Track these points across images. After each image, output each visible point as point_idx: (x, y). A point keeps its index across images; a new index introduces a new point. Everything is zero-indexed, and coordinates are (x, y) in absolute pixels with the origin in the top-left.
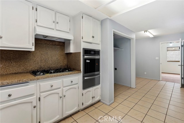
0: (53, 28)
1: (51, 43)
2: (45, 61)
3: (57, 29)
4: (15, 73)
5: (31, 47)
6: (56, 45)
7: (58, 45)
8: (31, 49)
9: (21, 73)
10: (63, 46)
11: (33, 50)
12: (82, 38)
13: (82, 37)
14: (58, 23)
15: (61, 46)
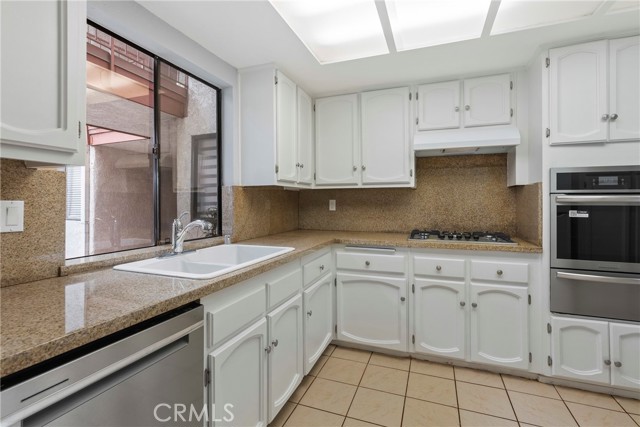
0: (457, 125)
1: (461, 163)
2: (446, 210)
3: (467, 124)
4: (389, 232)
5: (406, 180)
6: (477, 166)
7: (482, 166)
8: (408, 183)
9: (397, 232)
10: (501, 165)
11: (412, 185)
12: (544, 135)
13: (548, 130)
14: (468, 108)
15: (493, 165)
